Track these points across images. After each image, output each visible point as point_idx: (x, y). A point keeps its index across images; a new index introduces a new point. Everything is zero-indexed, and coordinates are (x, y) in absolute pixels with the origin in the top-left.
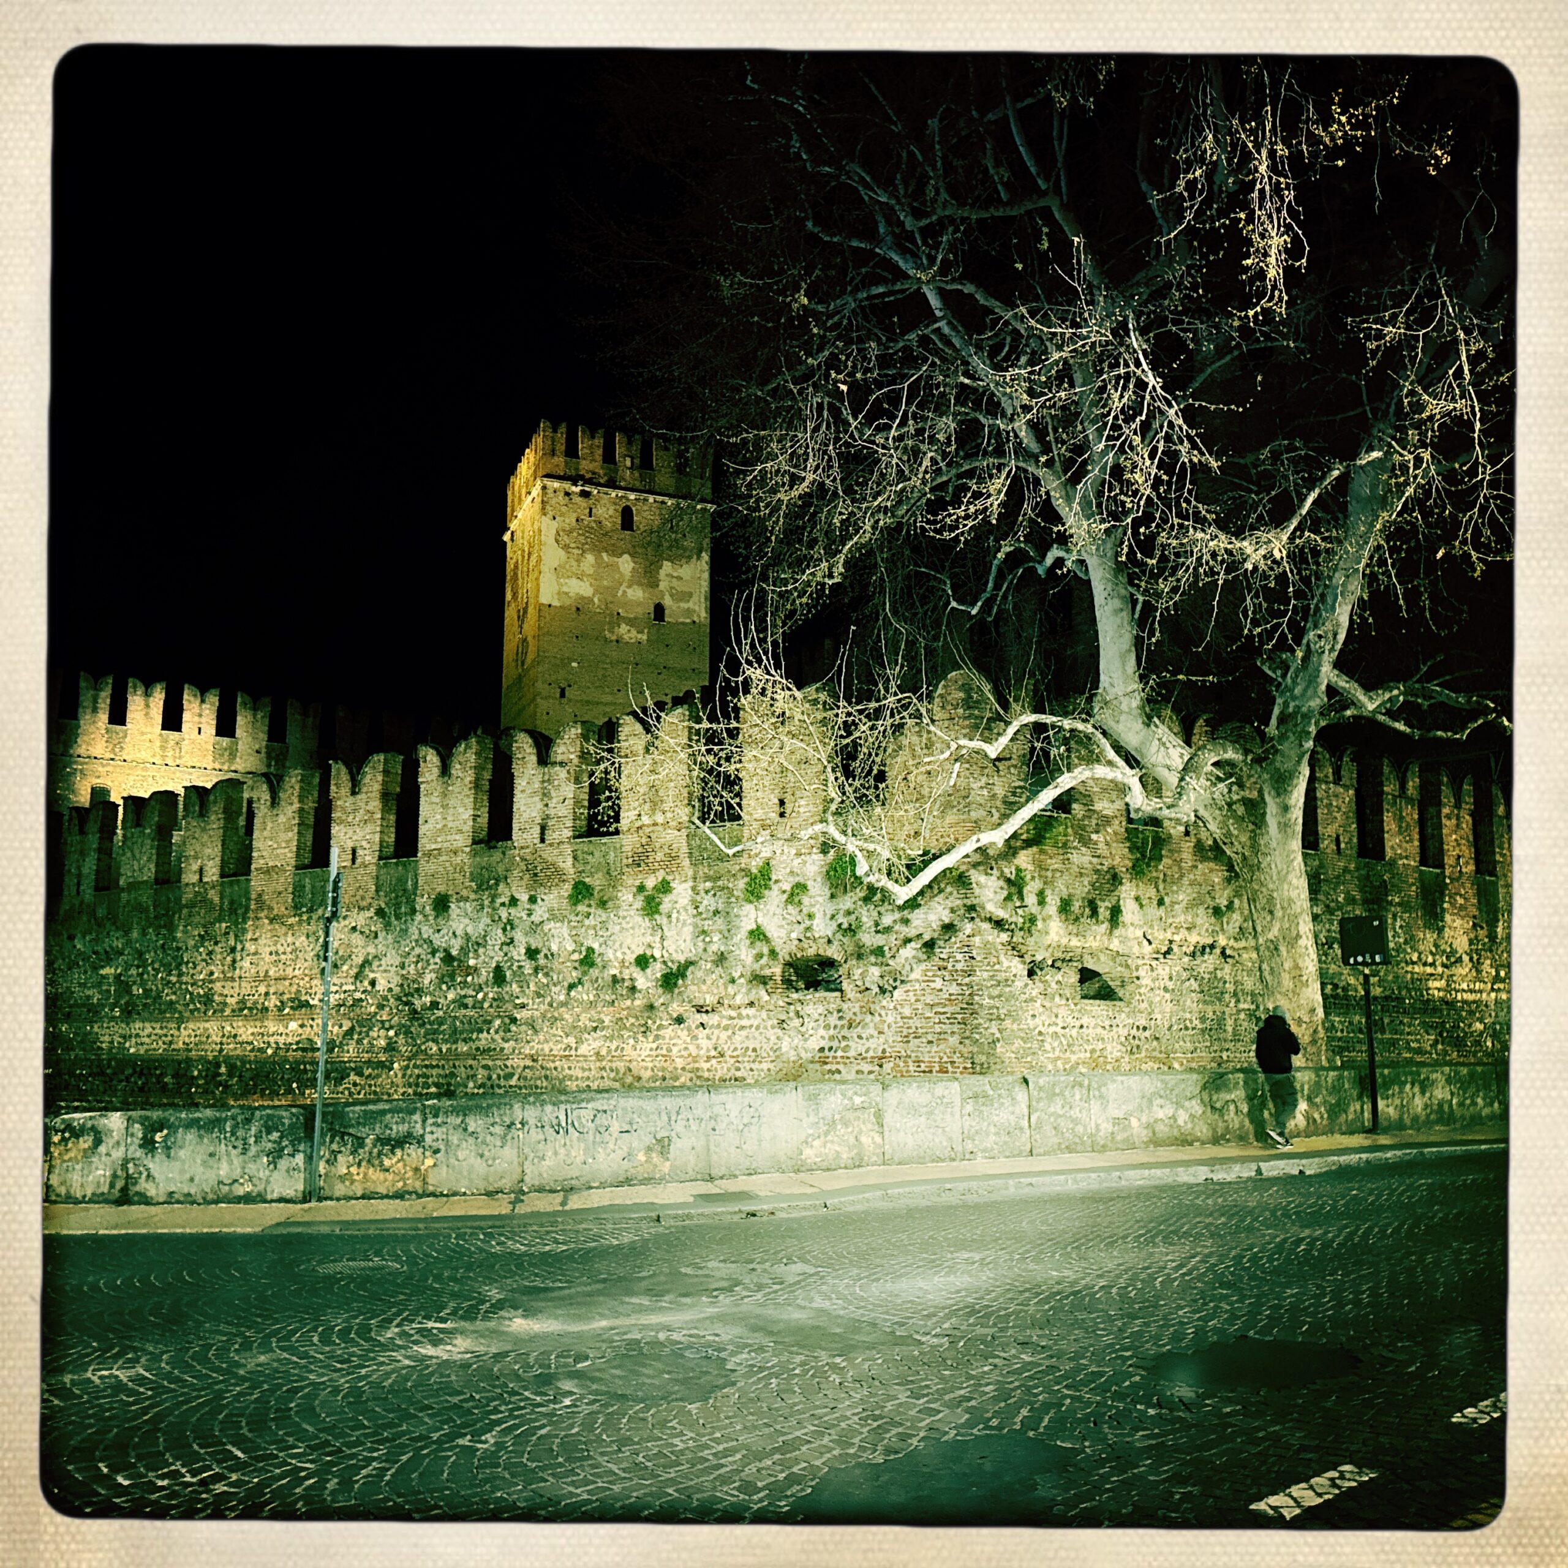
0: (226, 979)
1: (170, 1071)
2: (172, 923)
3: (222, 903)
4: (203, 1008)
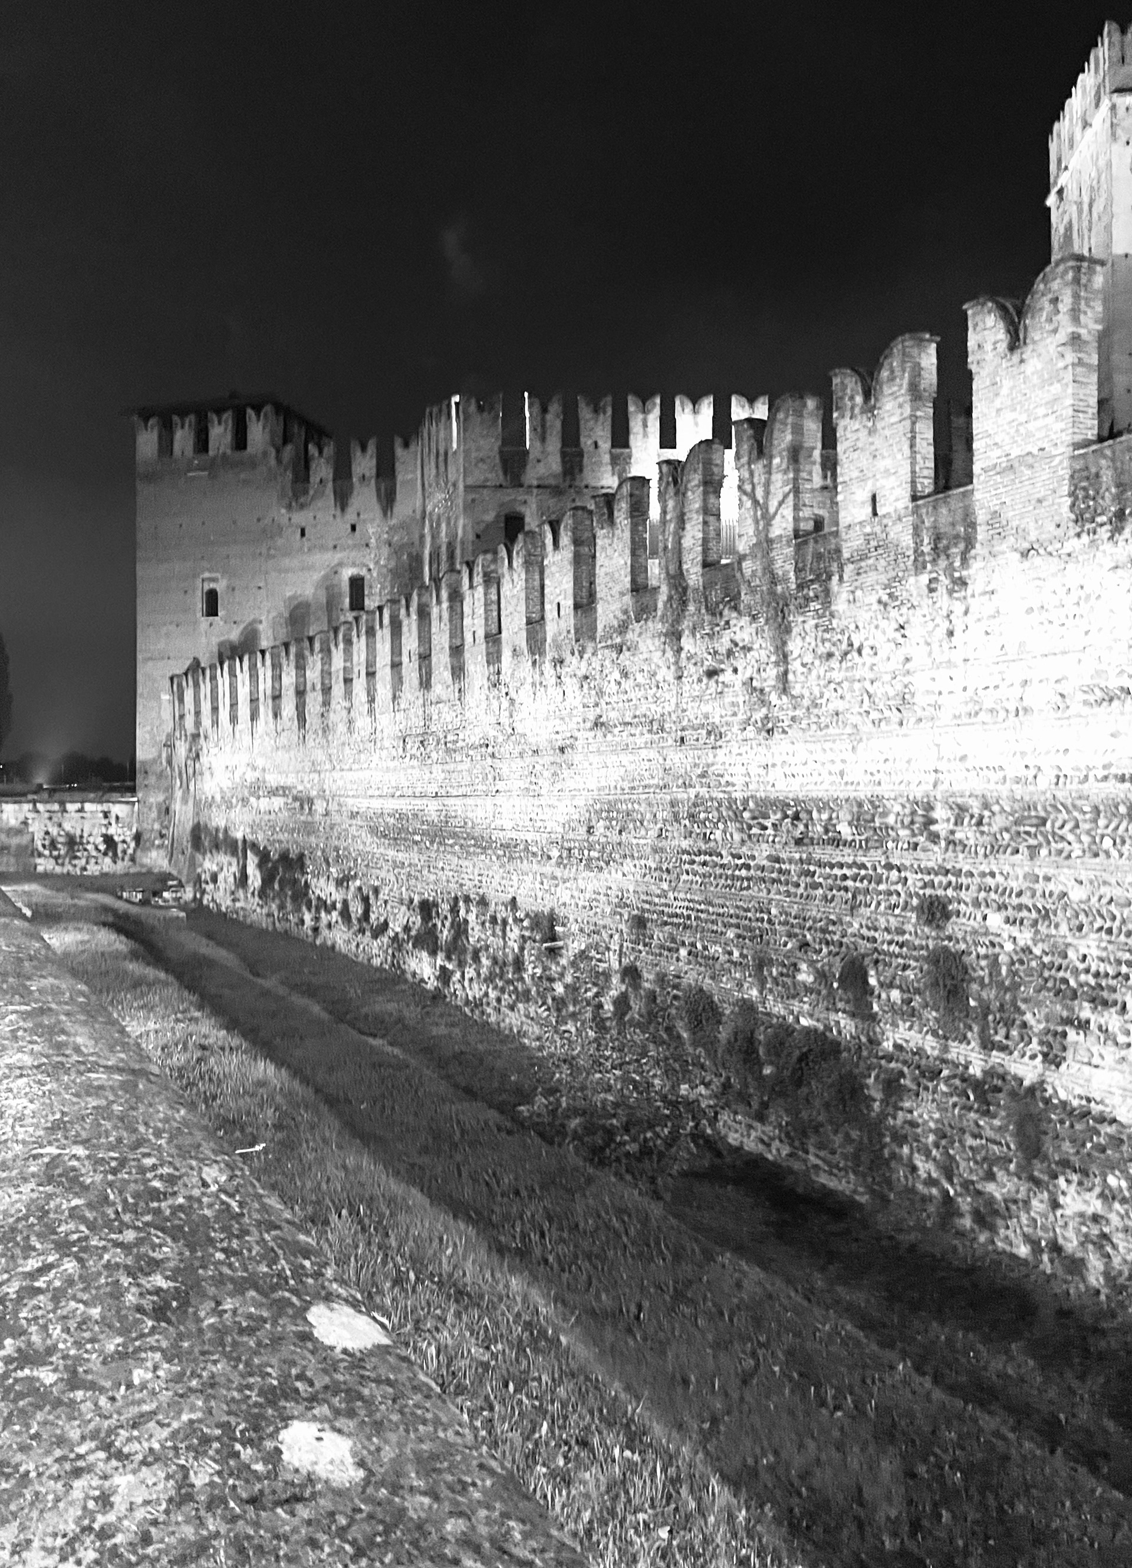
0: (936, 665)
1: (845, 815)
2: (827, 592)
3: (918, 544)
4: (895, 716)
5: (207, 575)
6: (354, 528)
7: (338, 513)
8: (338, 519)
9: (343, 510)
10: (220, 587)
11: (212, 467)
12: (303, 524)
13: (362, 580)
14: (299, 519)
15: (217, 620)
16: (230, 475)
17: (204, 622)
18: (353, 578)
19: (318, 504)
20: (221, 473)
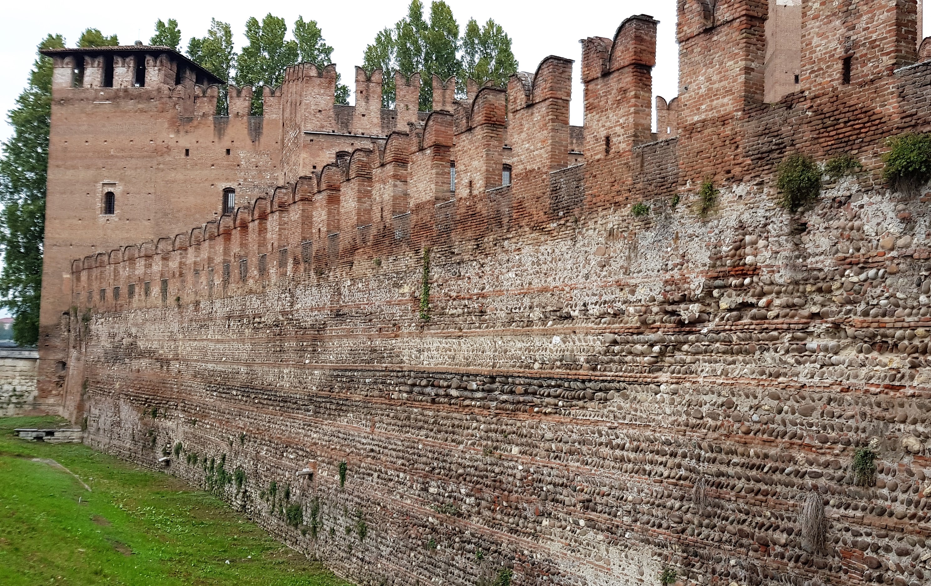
0: (495, 292)
1: (454, 384)
4: (478, 322)
5: (106, 181)
6: (228, 151)
7: (216, 140)
8: (216, 144)
9: (220, 138)
10: (117, 191)
11: (115, 98)
12: (188, 146)
13: (232, 191)
14: (185, 141)
15: (113, 217)
16: (131, 104)
17: (102, 218)
18: (228, 191)
19: (201, 131)
20: (122, 103)
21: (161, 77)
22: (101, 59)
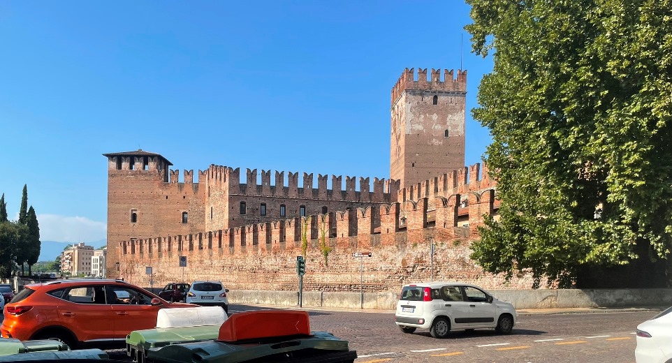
3: (349, 243)
4: (345, 271)
5: (133, 209)
6: (184, 197)
8: (179, 194)
9: (180, 192)
10: (137, 213)
11: (135, 174)
12: (167, 194)
13: (187, 213)
14: (165, 193)
15: (136, 224)
16: (142, 178)
17: (132, 224)
18: (184, 213)
19: (172, 189)
20: (139, 177)
21: (155, 166)
22: (129, 158)
